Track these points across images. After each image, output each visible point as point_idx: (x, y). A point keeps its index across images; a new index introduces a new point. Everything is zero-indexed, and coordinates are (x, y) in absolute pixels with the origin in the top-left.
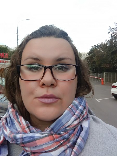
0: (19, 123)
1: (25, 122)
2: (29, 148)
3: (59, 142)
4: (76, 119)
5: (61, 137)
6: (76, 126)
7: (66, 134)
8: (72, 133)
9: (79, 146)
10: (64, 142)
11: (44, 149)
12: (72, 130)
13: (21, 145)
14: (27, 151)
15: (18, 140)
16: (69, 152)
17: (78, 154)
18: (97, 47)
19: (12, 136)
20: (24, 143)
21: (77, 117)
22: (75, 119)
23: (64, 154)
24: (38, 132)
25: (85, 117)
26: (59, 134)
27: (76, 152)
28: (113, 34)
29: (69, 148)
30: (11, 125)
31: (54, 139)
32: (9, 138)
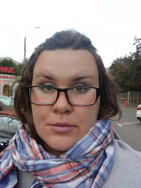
0: (31, 146)
1: (38, 145)
2: (42, 177)
3: (77, 172)
4: (99, 145)
5: (79, 165)
6: (99, 153)
7: (85, 162)
8: (93, 161)
9: (102, 176)
10: (83, 172)
11: (60, 179)
12: (93, 157)
13: (33, 173)
14: (39, 180)
15: (29, 168)
16: (89, 183)
17: (100, 186)
18: (119, 60)
19: (22, 162)
20: (36, 171)
21: (100, 142)
22: (97, 144)
23: (83, 185)
24: (52, 159)
25: (109, 142)
26: (78, 162)
27: (97, 183)
28: (139, 45)
29: (89, 179)
30: (21, 149)
31: (72, 168)
32: (19, 164)
